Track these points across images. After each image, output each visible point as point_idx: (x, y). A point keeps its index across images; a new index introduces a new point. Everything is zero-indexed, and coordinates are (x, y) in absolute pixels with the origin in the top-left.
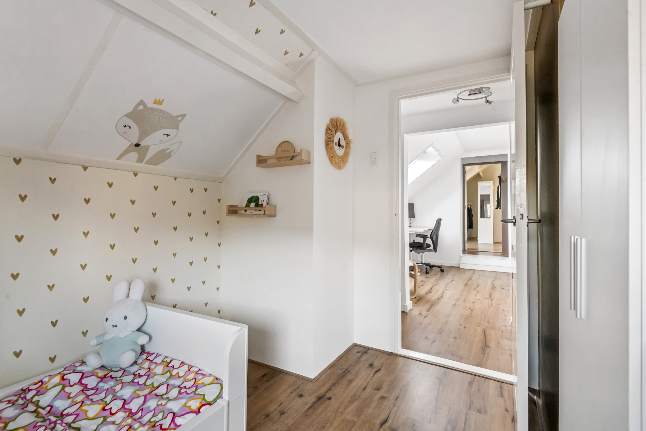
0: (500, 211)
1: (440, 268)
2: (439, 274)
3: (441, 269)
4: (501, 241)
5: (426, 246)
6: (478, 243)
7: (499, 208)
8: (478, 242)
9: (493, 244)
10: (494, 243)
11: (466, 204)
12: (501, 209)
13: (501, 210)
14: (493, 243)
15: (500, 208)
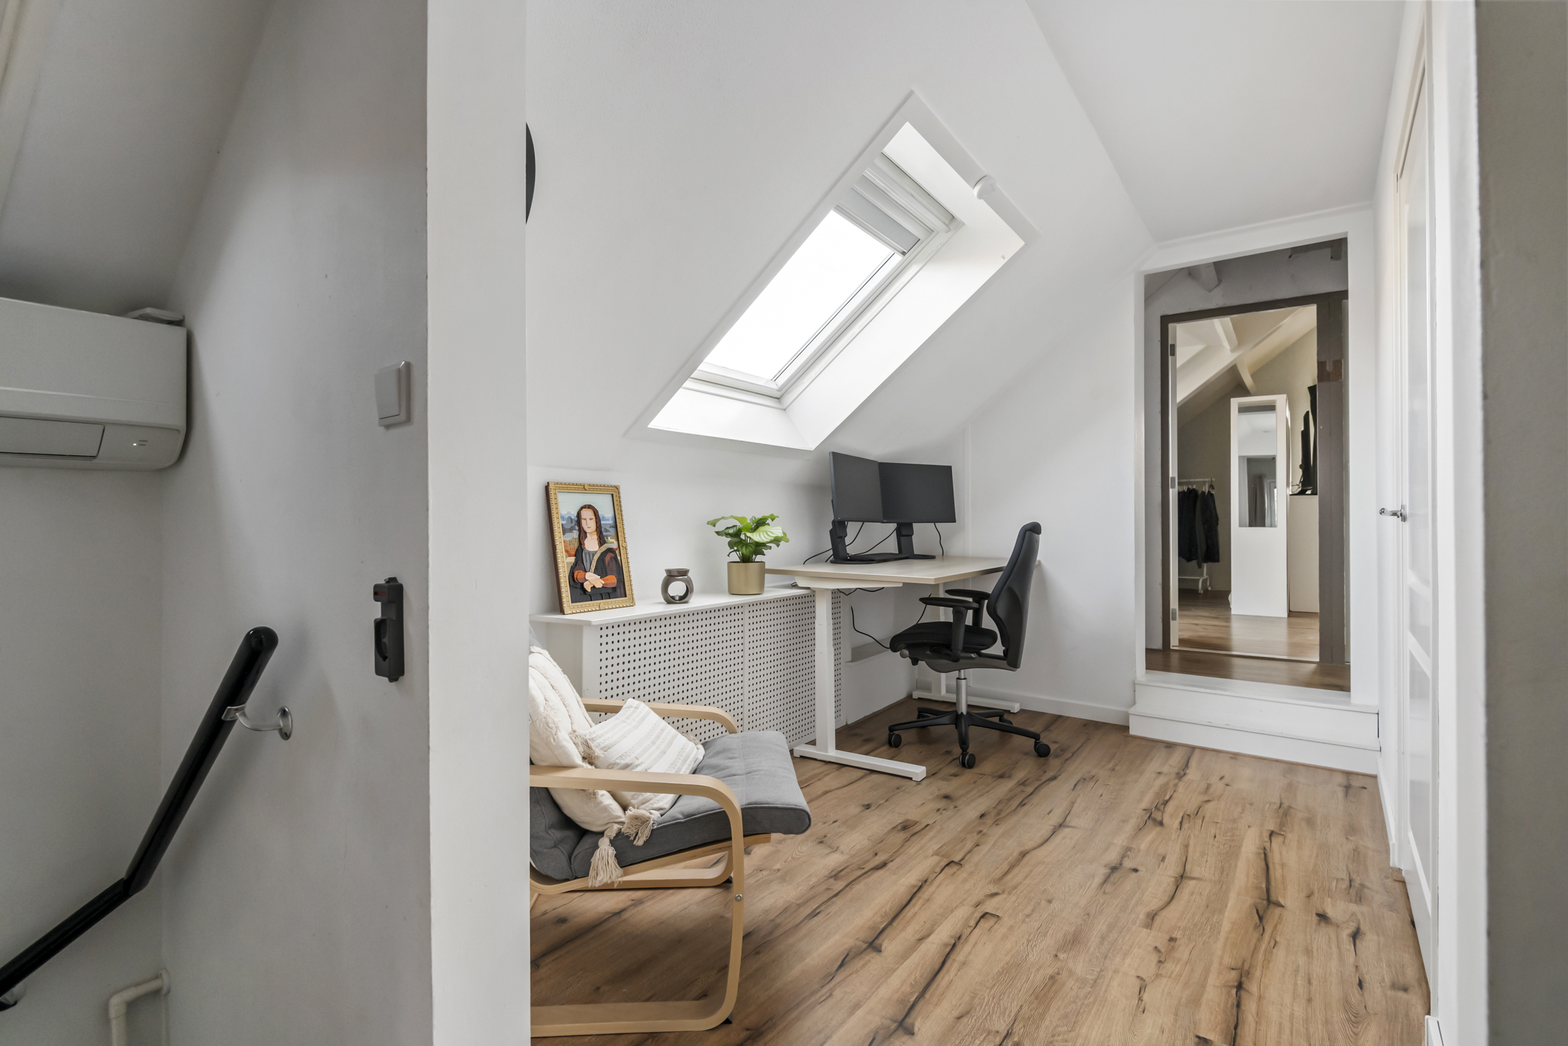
0: (1312, 503)
1: (1033, 741)
2: (1026, 769)
3: (1036, 744)
4: (1316, 608)
5: (964, 643)
6: (1230, 615)
7: (1309, 492)
8: (1230, 609)
9: (1286, 620)
10: (1291, 613)
11: (1173, 472)
12: (1316, 494)
13: (1316, 498)
14: (1285, 615)
15: (1314, 493)
